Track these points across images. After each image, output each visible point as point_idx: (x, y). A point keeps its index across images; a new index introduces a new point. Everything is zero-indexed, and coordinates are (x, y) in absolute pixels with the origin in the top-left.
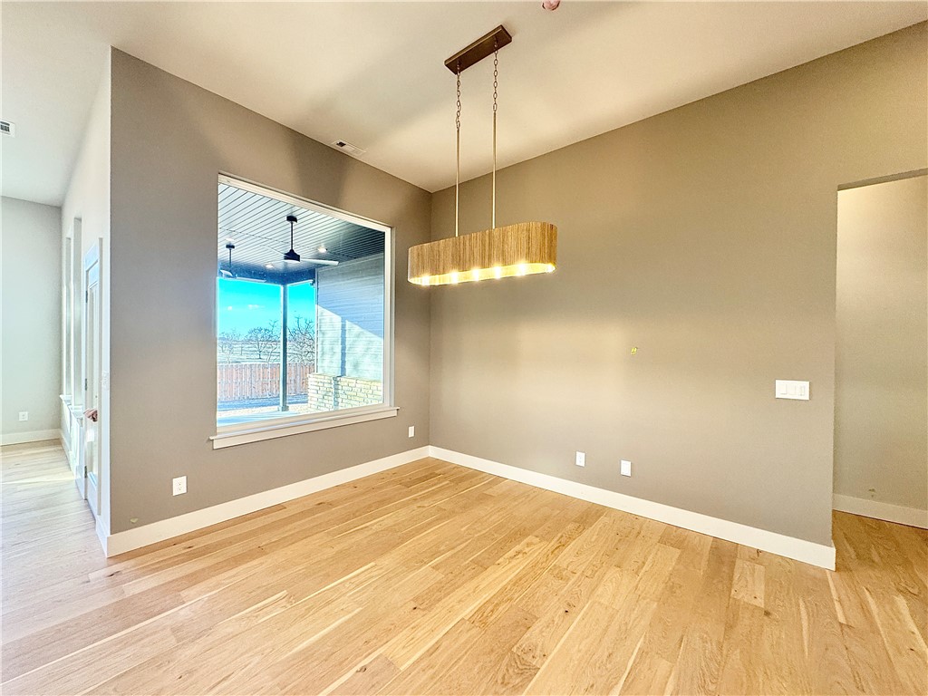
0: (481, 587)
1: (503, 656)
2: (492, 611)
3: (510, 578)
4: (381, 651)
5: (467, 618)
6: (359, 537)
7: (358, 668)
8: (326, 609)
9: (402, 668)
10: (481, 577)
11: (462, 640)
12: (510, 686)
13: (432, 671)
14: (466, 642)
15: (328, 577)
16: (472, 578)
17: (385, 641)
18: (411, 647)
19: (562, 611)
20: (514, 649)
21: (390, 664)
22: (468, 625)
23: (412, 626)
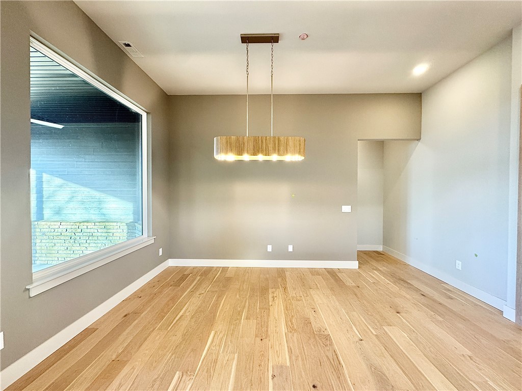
0: (277, 317)
1: (315, 338)
2: (292, 324)
3: (283, 309)
4: (270, 365)
5: (287, 332)
6: (184, 323)
7: (270, 377)
8: (218, 366)
9: (288, 364)
10: (271, 314)
11: (295, 340)
12: (329, 345)
13: (300, 359)
14: (298, 341)
15: (196, 351)
16: (269, 315)
17: (267, 360)
18: (280, 354)
19: (313, 312)
20: (315, 333)
21: (282, 367)
22: (290, 335)
23: (270, 347)
